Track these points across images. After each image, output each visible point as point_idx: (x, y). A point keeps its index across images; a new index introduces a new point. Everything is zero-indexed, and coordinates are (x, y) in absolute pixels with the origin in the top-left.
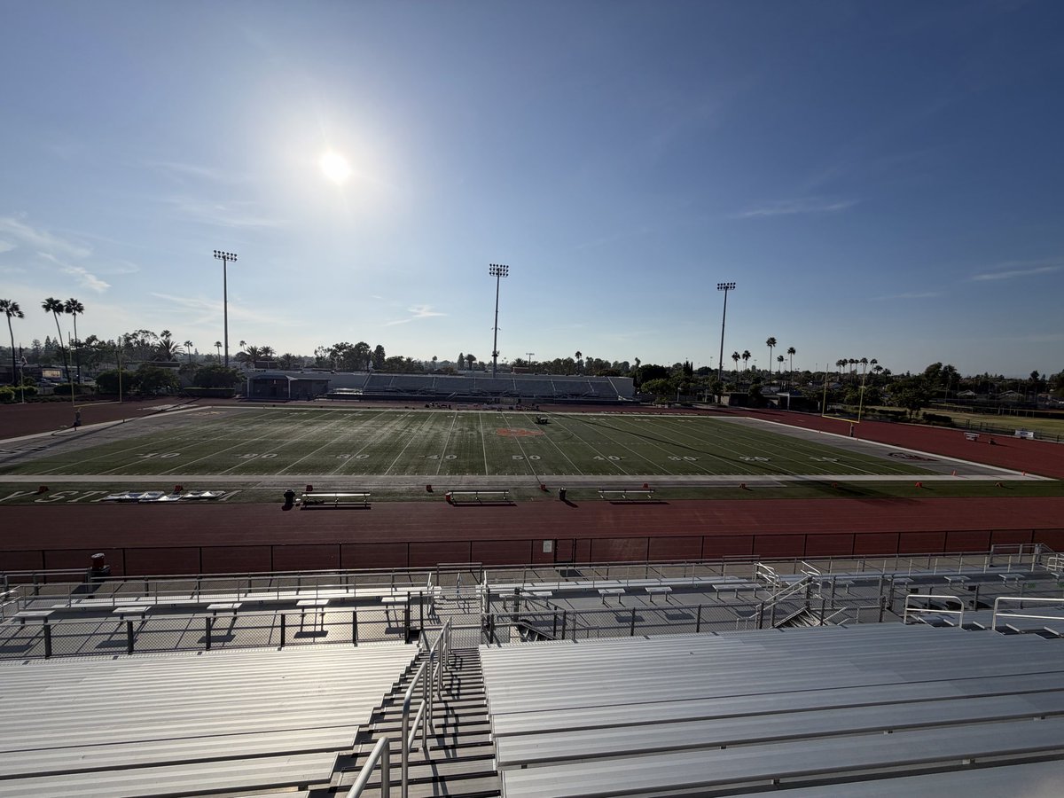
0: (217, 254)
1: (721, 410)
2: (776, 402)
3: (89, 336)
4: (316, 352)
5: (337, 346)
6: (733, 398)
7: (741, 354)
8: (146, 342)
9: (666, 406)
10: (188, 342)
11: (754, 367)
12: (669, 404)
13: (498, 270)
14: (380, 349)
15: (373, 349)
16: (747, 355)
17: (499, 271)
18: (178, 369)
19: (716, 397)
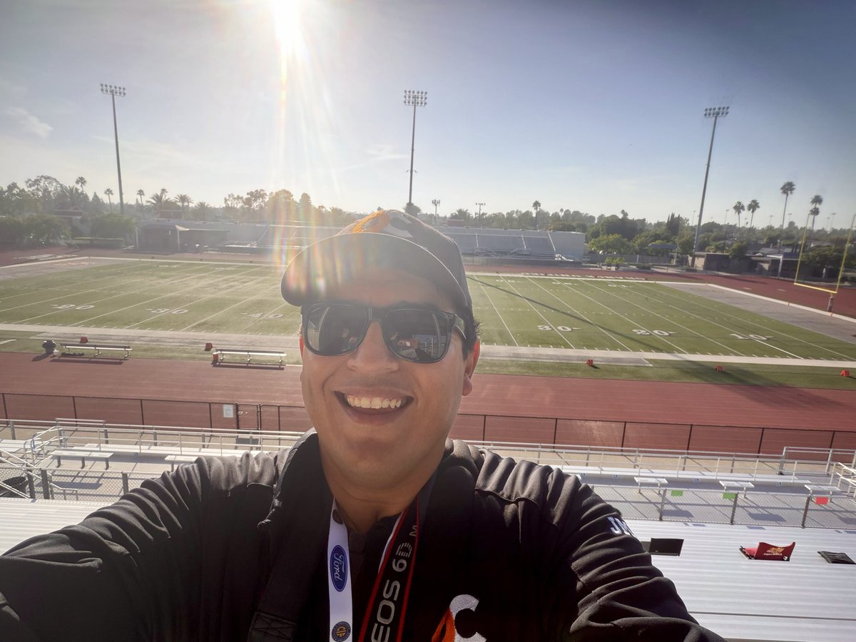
0: (104, 89)
1: (691, 275)
2: (766, 266)
3: (10, 183)
4: (226, 200)
5: (251, 194)
6: (709, 259)
7: (746, 203)
8: (80, 191)
9: (613, 268)
10: (108, 190)
11: (791, 224)
12: (617, 266)
13: (414, 97)
14: (306, 197)
15: (297, 198)
16: (754, 206)
17: (415, 100)
18: (79, 217)
19: (690, 259)
